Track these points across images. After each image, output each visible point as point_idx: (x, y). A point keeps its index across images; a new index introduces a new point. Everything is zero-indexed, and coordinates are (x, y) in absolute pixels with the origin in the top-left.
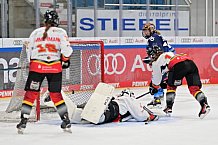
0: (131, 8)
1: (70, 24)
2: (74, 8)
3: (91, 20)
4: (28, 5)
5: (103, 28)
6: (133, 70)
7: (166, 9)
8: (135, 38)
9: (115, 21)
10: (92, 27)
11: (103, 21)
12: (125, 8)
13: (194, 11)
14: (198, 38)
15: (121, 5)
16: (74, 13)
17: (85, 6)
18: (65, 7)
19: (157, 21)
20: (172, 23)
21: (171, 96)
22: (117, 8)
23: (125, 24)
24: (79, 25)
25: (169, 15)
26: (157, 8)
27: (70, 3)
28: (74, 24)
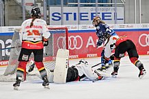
0: (85, 6)
1: (45, 16)
2: (48, 6)
3: (59, 14)
4: (18, 5)
5: (67, 19)
6: (87, 46)
7: (109, 6)
8: (88, 26)
9: (75, 14)
10: (60, 18)
11: (67, 14)
12: (82, 6)
13: (127, 7)
14: (130, 25)
15: (79, 3)
16: (48, 9)
17: (55, 4)
18: (42, 6)
19: (103, 14)
20: (112, 15)
21: (117, 64)
22: (77, 5)
23: (81, 16)
24: (51, 17)
25: (111, 10)
26: (102, 6)
27: (45, 3)
28: (48, 17)
